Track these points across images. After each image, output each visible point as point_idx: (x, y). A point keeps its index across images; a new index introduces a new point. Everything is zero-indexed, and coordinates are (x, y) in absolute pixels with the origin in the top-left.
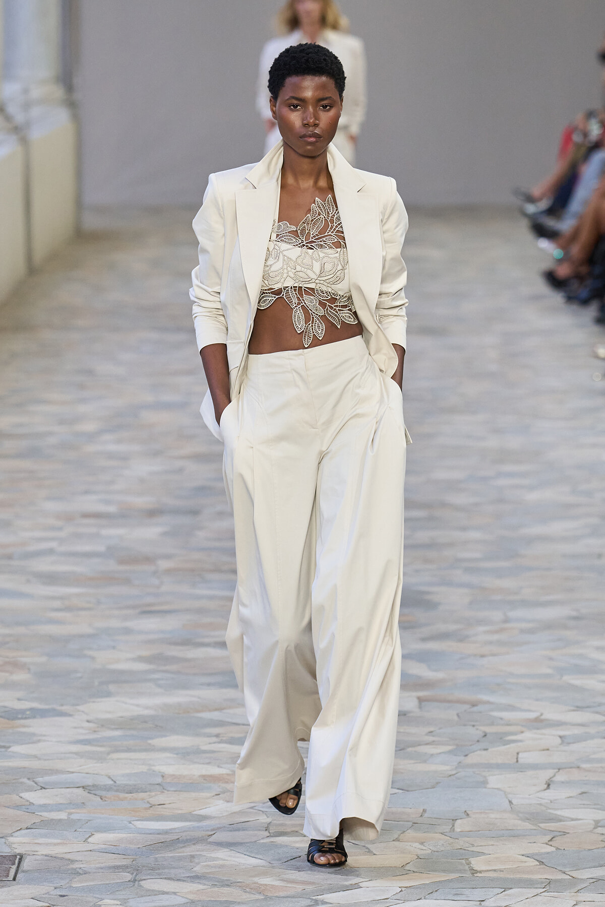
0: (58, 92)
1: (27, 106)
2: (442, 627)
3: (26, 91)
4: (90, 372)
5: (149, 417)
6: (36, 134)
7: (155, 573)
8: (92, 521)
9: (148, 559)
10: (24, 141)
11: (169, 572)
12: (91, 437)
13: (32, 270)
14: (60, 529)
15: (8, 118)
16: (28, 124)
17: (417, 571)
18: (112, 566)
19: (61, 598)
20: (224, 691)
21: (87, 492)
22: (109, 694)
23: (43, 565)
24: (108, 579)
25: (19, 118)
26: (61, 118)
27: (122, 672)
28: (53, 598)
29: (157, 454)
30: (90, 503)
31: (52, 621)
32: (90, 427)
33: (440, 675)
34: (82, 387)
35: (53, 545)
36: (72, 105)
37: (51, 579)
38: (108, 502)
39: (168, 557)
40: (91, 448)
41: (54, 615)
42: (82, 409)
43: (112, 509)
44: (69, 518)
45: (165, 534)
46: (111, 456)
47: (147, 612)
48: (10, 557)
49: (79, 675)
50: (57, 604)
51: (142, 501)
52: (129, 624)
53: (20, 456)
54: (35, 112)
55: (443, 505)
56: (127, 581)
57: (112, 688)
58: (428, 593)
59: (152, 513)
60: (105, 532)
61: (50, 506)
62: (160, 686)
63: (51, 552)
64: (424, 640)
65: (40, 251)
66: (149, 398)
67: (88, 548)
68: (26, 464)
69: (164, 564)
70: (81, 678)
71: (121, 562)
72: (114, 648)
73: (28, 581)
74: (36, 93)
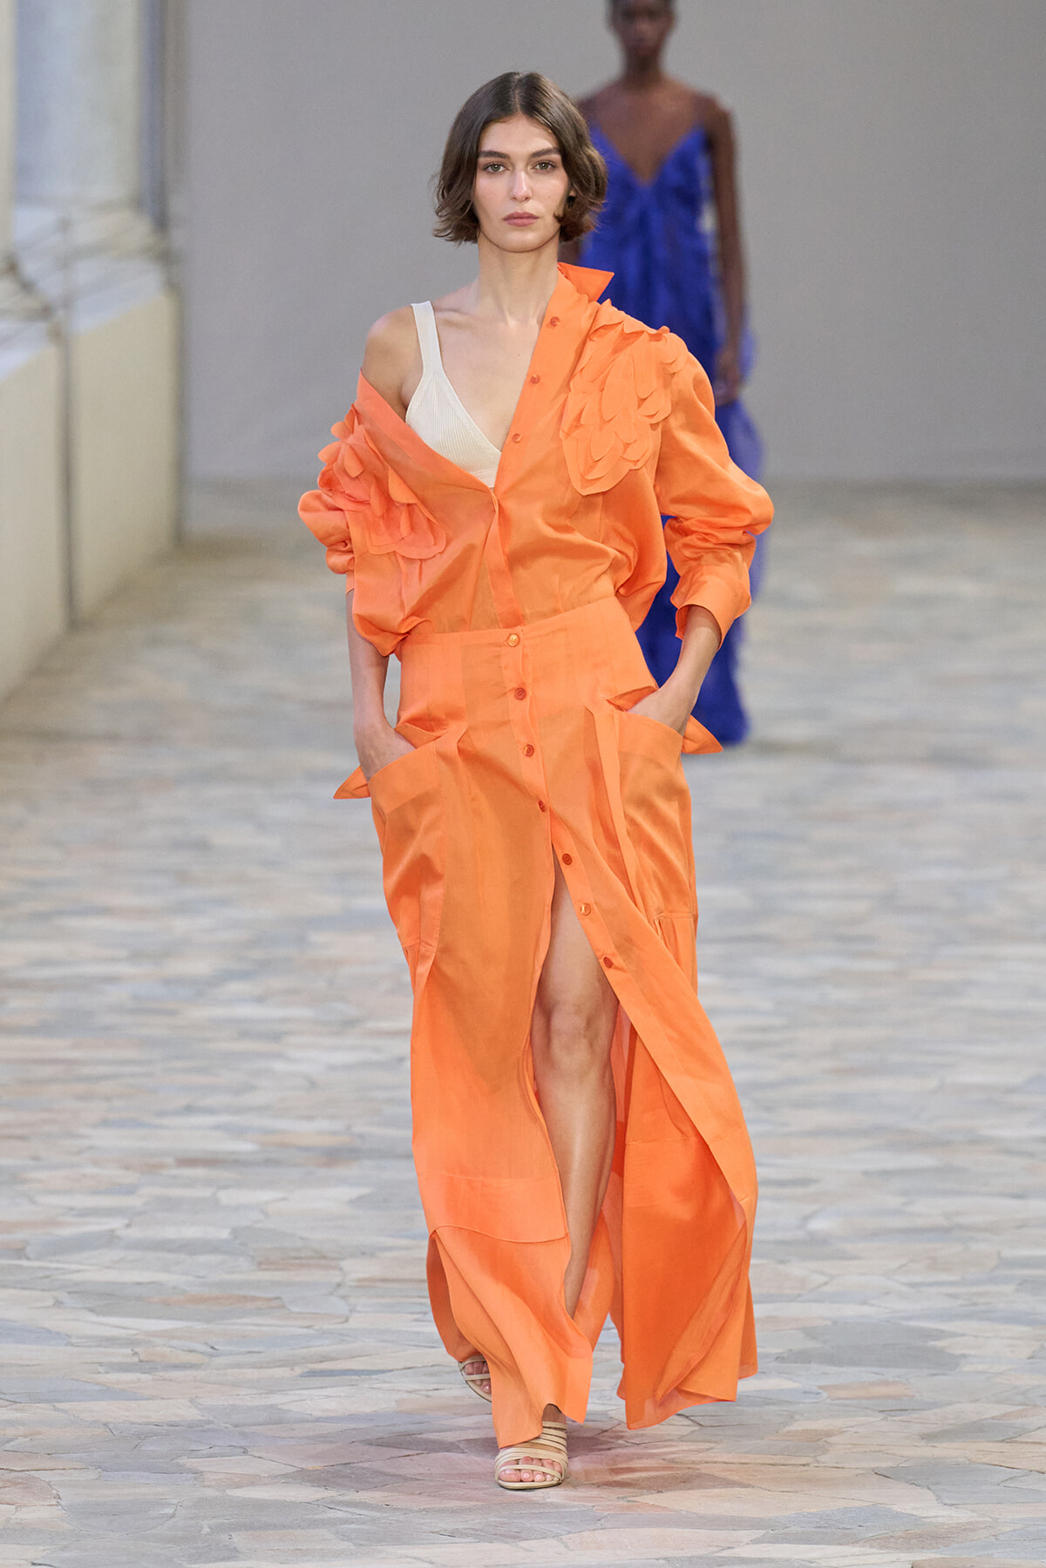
0: (139, 230)
1: (66, 262)
2: (972, 1411)
3: (65, 225)
4: (202, 846)
5: (328, 943)
6: (86, 323)
7: (339, 1285)
8: (199, 1172)
9: (322, 1258)
10: (59, 337)
11: (365, 1285)
12: (202, 988)
13: (75, 621)
14: (130, 1190)
15: (27, 287)
16: (68, 302)
17: (912, 1285)
18: (244, 1272)
19: (131, 1342)
20: (486, 1546)
21: (189, 1110)
22: (232, 1554)
23: (93, 1270)
24: (233, 1301)
25: (51, 286)
26: (147, 284)
27: (261, 1505)
28: (111, 1341)
29: (349, 1024)
30: (197, 1134)
31: (108, 1393)
32: (199, 966)
33: (962, 1516)
34: (183, 877)
35: (116, 1224)
36: (166, 258)
37: (108, 1299)
38: (239, 1132)
39: (366, 1253)
40: (201, 1012)
41: (114, 1377)
42: (180, 925)
43: (245, 1147)
44: (150, 1166)
45: (356, 1202)
46: (245, 1030)
47: (319, 1374)
48: (20, 1252)
49: (170, 1511)
50: (122, 1354)
51: (313, 1131)
52: (276, 1399)
53: (44, 1029)
54: (85, 273)
55: (976, 1141)
56: (276, 1305)
57: (238, 1539)
58: (940, 1334)
59: (333, 1156)
60: (226, 1197)
61: (110, 1139)
62: (345, 1537)
63: (110, 1239)
64: (929, 1437)
65: (93, 582)
66: (330, 903)
67: (190, 1232)
68: (59, 1047)
69: (358, 1269)
70: (173, 1516)
71: (264, 1264)
72: (245, 1452)
73: (58, 1303)
74: (88, 231)
